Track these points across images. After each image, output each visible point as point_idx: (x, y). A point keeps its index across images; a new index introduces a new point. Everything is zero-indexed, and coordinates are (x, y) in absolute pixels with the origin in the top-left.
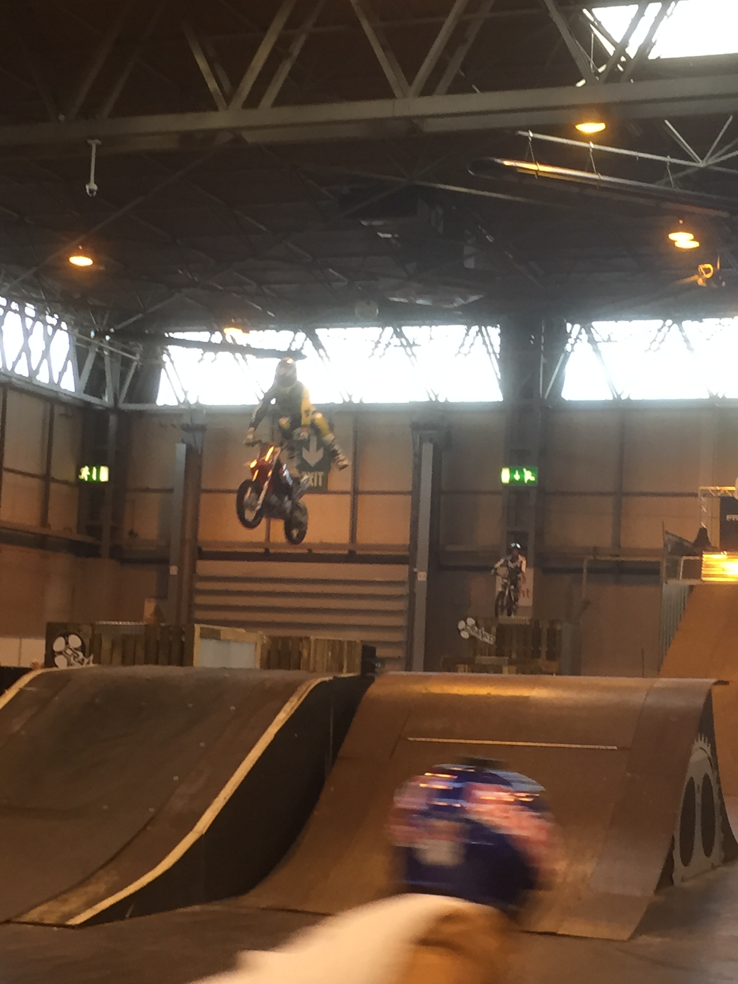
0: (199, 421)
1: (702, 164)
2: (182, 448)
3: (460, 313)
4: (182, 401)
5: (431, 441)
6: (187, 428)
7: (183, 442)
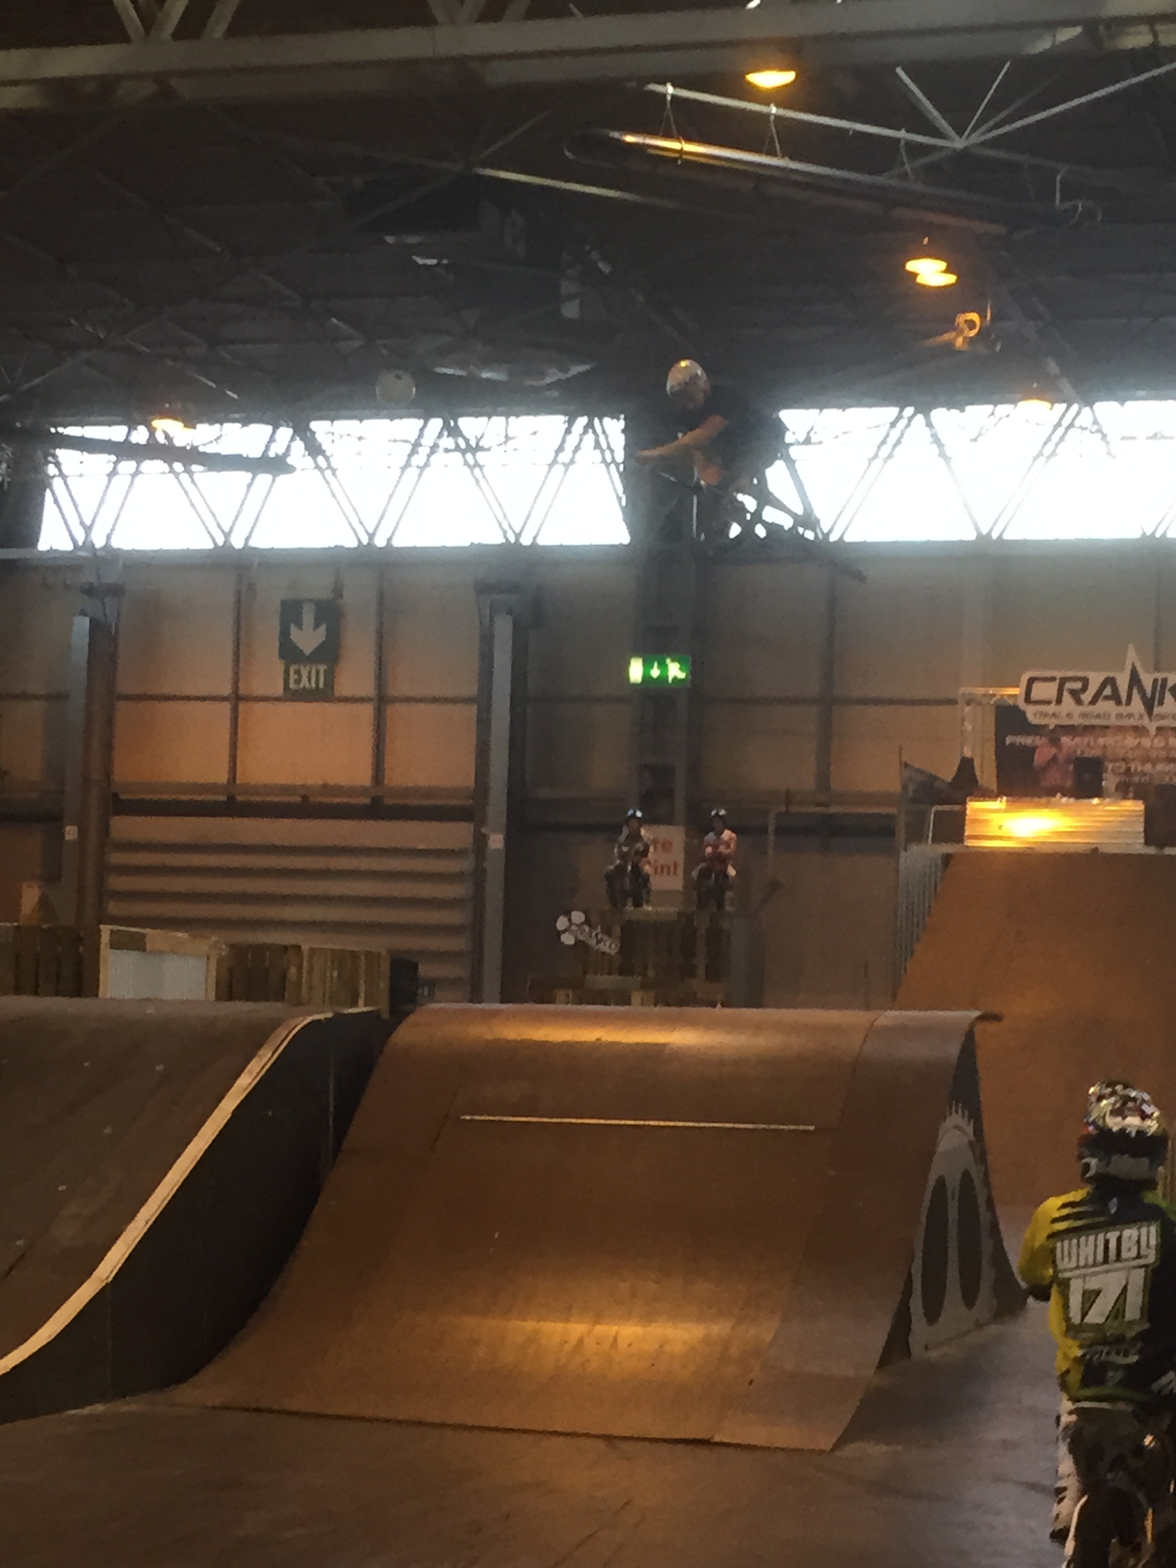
0: (111, 578)
1: (959, 143)
2: (82, 624)
3: (555, 394)
4: (80, 544)
5: (510, 612)
6: (89, 591)
7: (83, 613)
